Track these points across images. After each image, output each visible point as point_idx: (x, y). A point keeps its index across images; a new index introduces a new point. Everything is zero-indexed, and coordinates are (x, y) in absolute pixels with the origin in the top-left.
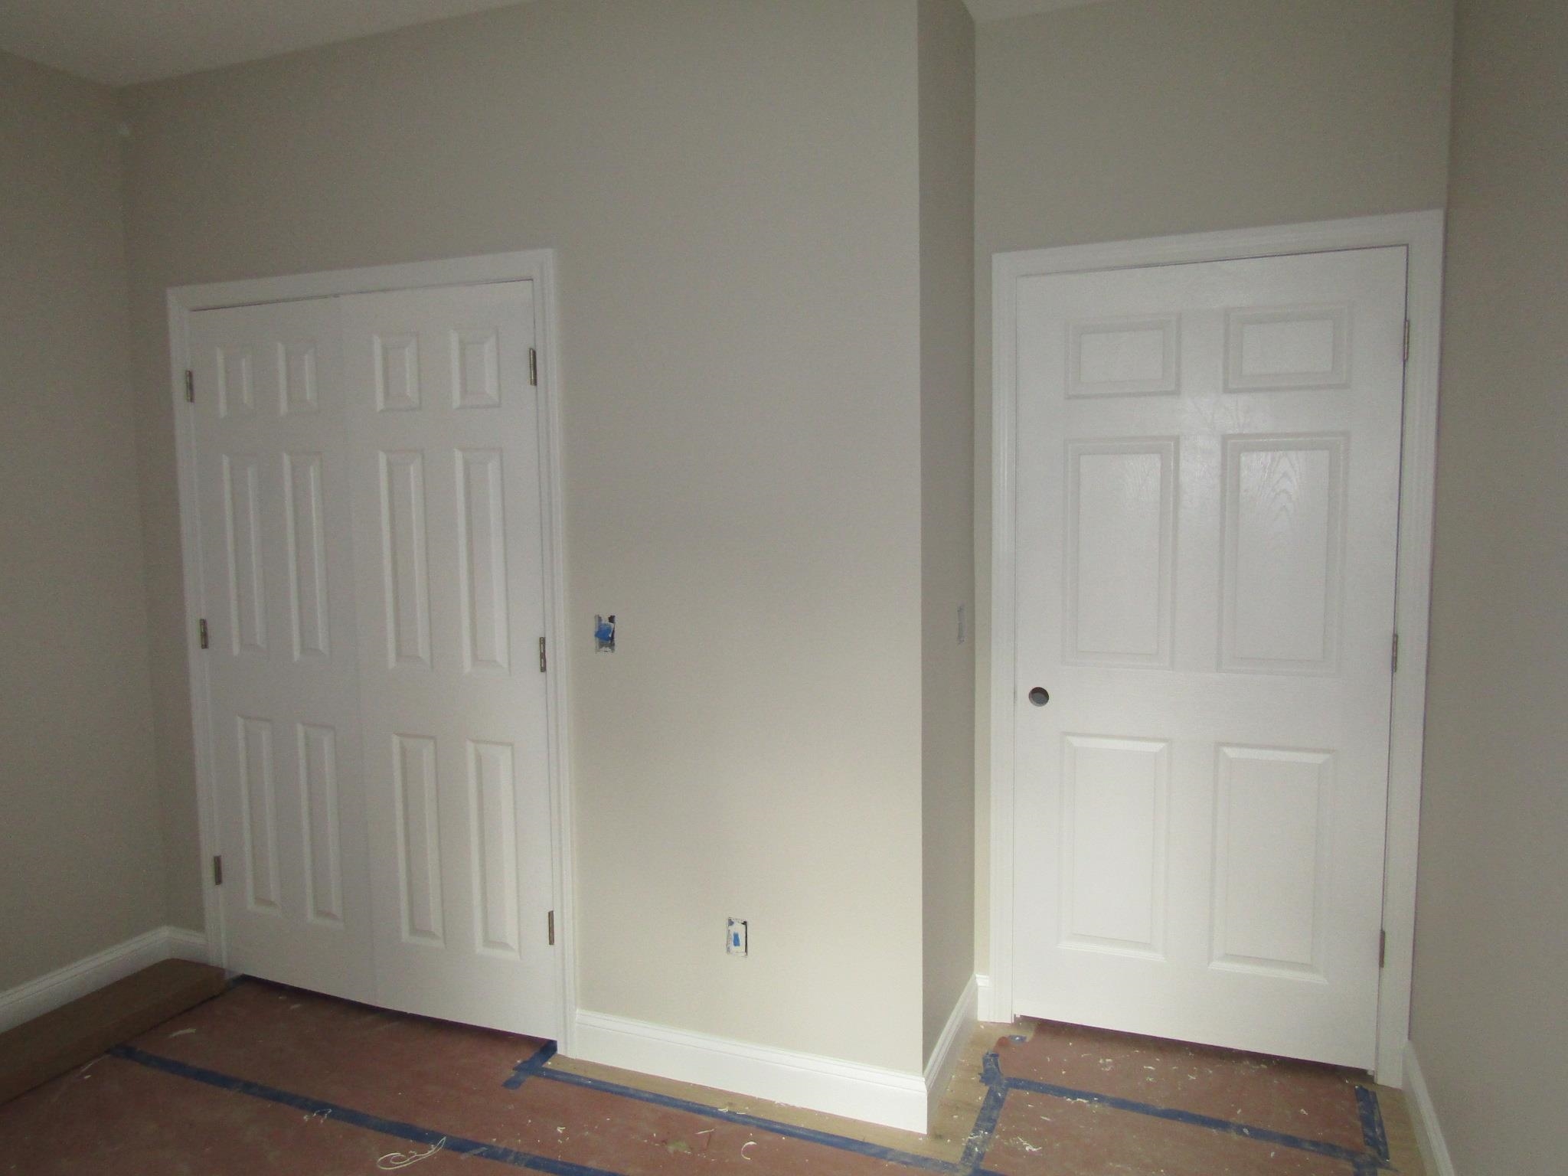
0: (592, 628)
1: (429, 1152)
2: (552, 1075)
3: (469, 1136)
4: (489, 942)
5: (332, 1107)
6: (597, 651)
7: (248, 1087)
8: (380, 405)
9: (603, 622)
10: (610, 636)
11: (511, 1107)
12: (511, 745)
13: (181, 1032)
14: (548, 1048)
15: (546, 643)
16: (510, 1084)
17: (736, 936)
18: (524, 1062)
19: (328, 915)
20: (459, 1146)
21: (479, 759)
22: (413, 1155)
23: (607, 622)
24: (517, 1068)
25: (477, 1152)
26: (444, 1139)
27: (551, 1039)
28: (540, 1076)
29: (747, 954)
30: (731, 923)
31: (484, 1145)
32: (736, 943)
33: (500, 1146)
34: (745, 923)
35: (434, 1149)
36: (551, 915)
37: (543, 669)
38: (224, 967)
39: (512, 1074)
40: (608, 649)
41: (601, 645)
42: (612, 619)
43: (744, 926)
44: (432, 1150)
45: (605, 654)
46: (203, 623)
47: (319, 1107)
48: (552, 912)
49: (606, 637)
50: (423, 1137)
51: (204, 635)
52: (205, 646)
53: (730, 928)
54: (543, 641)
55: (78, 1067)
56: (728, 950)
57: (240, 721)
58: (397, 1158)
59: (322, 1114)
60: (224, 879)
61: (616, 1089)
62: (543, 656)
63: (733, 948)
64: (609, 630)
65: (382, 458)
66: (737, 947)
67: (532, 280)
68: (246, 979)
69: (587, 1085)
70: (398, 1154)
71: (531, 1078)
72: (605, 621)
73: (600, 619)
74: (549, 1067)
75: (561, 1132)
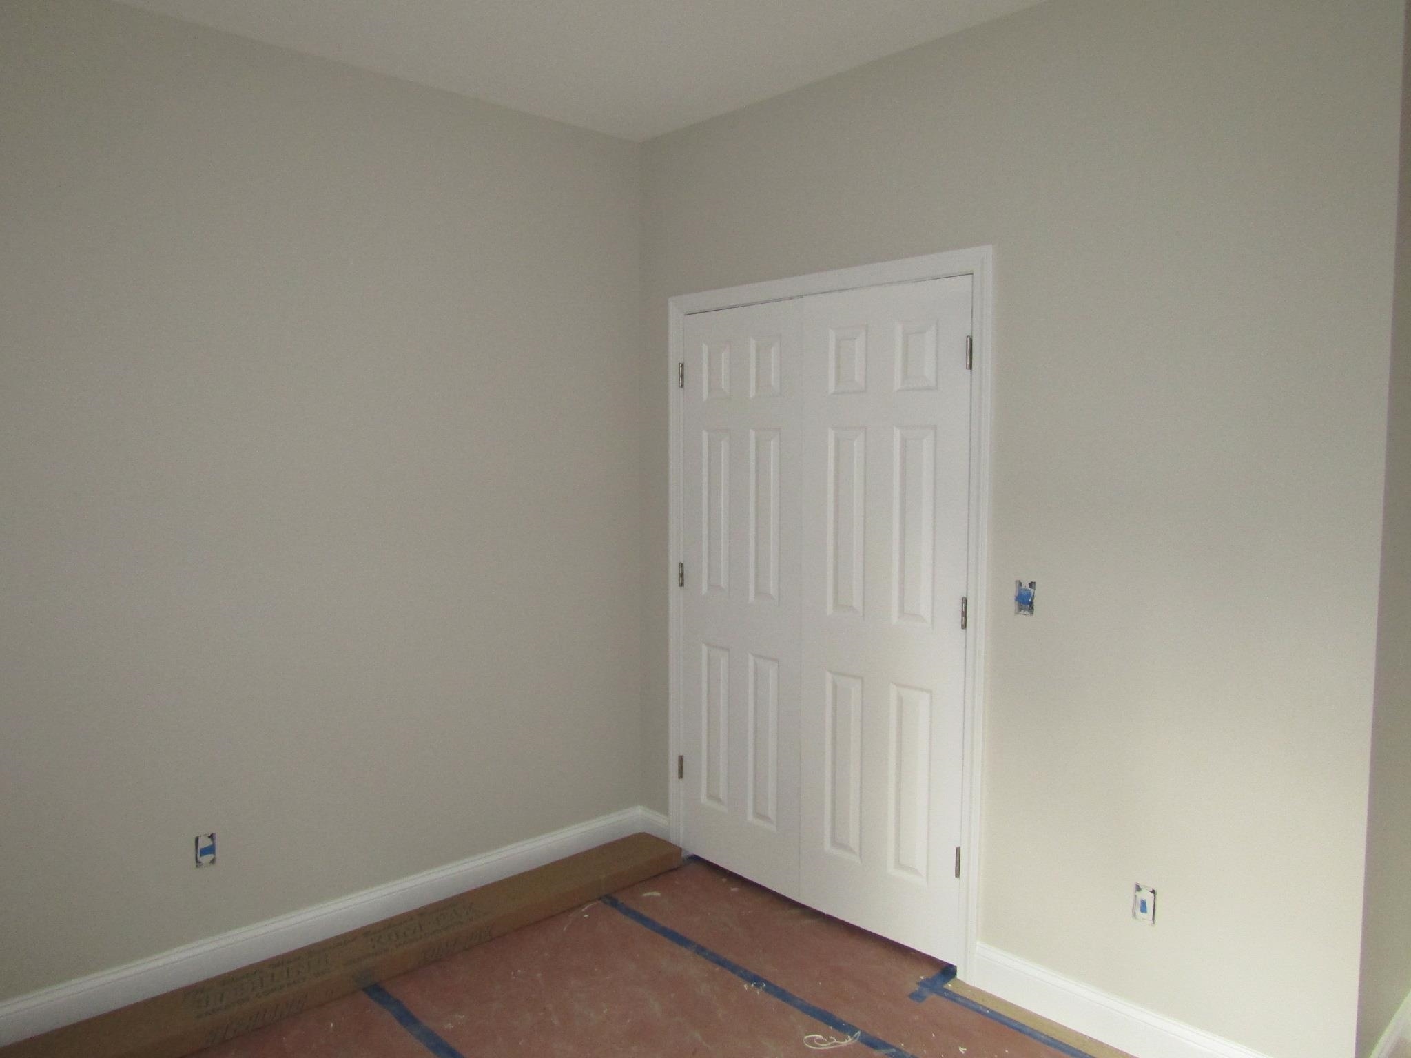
0: (1012, 592)
1: (847, 1041)
2: (953, 997)
3: (880, 1035)
4: (899, 865)
5: (766, 982)
6: (1017, 613)
7: (700, 950)
8: (831, 387)
9: (1023, 587)
10: (1030, 600)
11: (916, 1018)
12: (930, 691)
13: (649, 894)
14: (948, 971)
15: (968, 603)
16: (916, 996)
17: (1143, 904)
18: (927, 980)
19: (764, 817)
20: (872, 1043)
21: (900, 700)
22: (833, 1040)
23: (1028, 587)
24: (922, 984)
25: (888, 1051)
26: (859, 1032)
27: (951, 963)
28: (942, 995)
29: (1154, 923)
30: (1138, 889)
31: (892, 1047)
32: (1143, 908)
33: (908, 1051)
34: (1154, 892)
35: (850, 1039)
36: (958, 850)
37: (964, 626)
38: (681, 846)
39: (916, 988)
40: (1027, 612)
41: (1020, 609)
42: (1032, 585)
43: (1152, 895)
44: (849, 1041)
45: (1024, 617)
46: (681, 565)
47: (756, 980)
48: (960, 848)
49: (1025, 601)
50: (842, 1028)
51: (682, 575)
52: (682, 584)
53: (1138, 893)
54: (965, 601)
55: (580, 906)
56: (1134, 915)
57: (704, 648)
58: (820, 1040)
59: (758, 986)
60: (685, 776)
61: (1015, 1025)
62: (964, 614)
63: (1139, 914)
64: (1029, 595)
65: (831, 435)
66: (1144, 914)
67: (972, 274)
68: (696, 859)
69: (985, 1014)
70: (820, 1037)
71: (934, 996)
72: (1026, 586)
73: (1021, 584)
74: (950, 989)
75: (963, 1052)
